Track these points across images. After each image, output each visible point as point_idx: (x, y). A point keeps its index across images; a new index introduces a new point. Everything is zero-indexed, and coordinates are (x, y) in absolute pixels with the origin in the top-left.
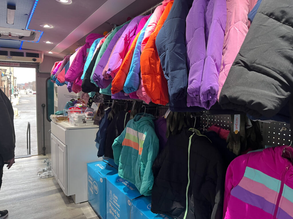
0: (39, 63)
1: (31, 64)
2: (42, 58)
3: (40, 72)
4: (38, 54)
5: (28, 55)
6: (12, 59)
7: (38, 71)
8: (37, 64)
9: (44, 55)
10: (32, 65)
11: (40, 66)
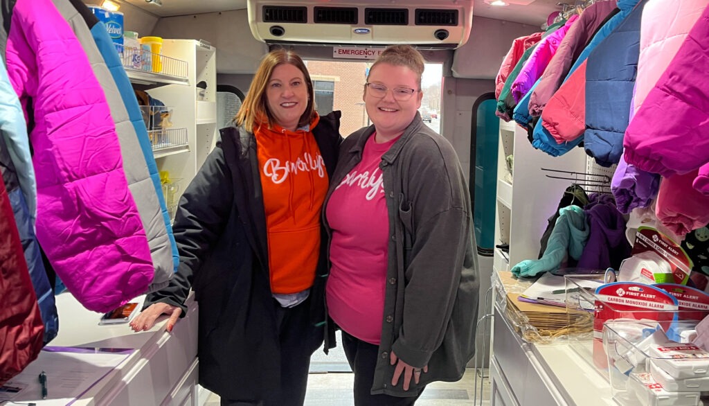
0: (457, 44)
1: (431, 49)
2: (468, 26)
3: (456, 75)
4: (457, 11)
5: (422, 18)
6: (370, 34)
7: (452, 72)
8: (447, 48)
9: (473, 16)
10: (432, 52)
11: (456, 55)
